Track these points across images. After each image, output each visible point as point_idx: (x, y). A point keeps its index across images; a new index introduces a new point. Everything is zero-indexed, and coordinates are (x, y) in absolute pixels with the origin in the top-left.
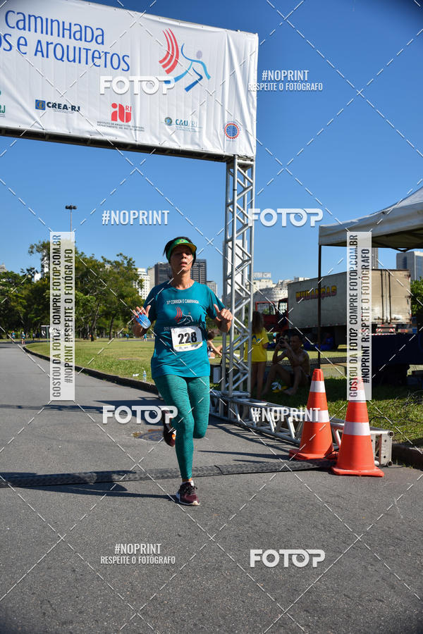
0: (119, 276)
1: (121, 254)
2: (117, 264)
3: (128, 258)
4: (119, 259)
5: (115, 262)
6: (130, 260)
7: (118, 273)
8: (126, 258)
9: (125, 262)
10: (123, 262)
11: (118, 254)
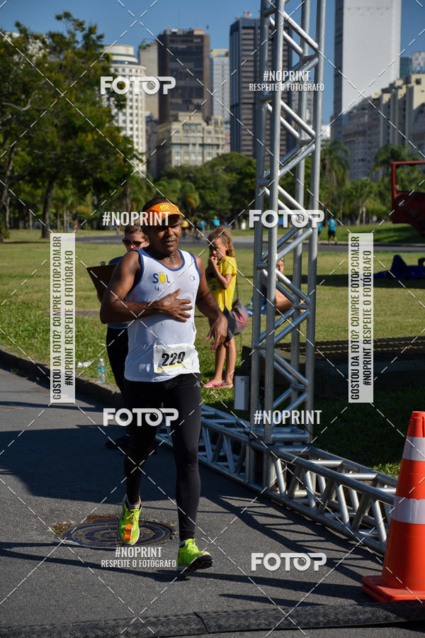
0: (61, 77)
1: (67, 15)
2: (58, 43)
3: (86, 26)
4: (62, 28)
5: (52, 36)
6: (92, 30)
7: (61, 66)
8: (80, 25)
9: (79, 36)
10: (73, 36)
11: (61, 13)
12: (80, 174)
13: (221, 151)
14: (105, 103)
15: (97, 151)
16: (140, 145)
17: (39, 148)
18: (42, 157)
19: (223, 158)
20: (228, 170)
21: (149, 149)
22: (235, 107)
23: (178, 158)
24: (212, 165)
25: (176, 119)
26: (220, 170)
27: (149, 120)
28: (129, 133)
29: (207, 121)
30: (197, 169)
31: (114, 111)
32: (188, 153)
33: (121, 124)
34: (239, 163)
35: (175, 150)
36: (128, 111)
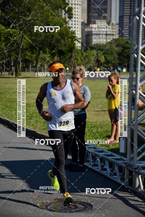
12: (52, 47)
13: (114, 37)
14: (63, 16)
15: (59, 38)
16: (78, 35)
17: (34, 36)
18: (35, 40)
19: (115, 40)
20: (118, 45)
21: (82, 36)
22: (121, 18)
23: (95, 41)
24: (110, 43)
25: (95, 23)
26: (114, 46)
27: (83, 24)
28: (74, 29)
29: (109, 23)
30: (104, 46)
31: (68, 19)
32: (99, 38)
33: (70, 25)
34: (122, 43)
35: (94, 37)
36: (73, 19)
